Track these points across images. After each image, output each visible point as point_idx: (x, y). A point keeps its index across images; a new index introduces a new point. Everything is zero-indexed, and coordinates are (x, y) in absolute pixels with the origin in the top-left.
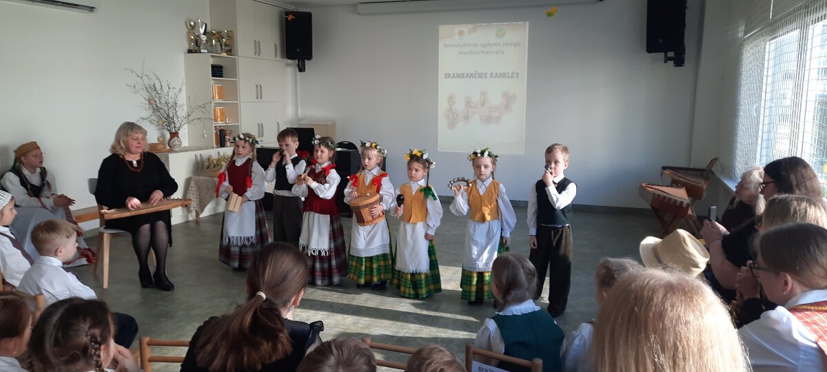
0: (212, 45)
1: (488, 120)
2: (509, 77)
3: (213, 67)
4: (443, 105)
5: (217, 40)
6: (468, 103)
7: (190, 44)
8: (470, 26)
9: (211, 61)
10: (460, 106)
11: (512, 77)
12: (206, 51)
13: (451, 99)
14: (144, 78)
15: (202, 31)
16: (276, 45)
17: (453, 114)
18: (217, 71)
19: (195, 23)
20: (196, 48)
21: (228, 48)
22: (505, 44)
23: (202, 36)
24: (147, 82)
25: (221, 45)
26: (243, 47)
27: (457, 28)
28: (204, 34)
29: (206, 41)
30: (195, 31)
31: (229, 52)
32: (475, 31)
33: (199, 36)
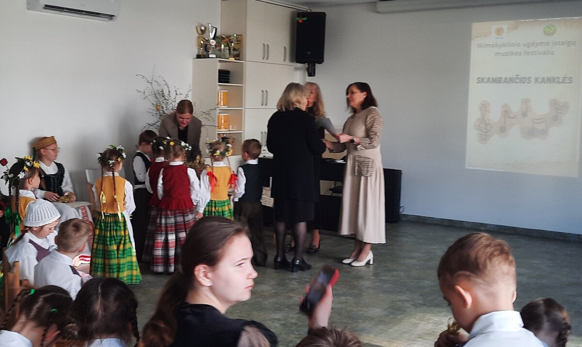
0: (220, 50)
1: (530, 133)
2: (559, 83)
3: (220, 72)
4: (473, 114)
5: (226, 44)
6: (506, 112)
7: (199, 49)
8: (511, 23)
9: (219, 66)
10: (495, 116)
11: (563, 82)
12: (214, 56)
13: (484, 107)
14: (154, 83)
15: (212, 36)
16: (285, 48)
17: (486, 125)
18: (224, 76)
19: (205, 28)
20: (205, 53)
21: (236, 53)
22: (555, 44)
23: (212, 41)
24: (156, 88)
25: (230, 50)
26: (252, 51)
27: (494, 26)
28: (214, 39)
29: (215, 45)
30: (205, 36)
31: (238, 56)
32: (516, 28)
33: (208, 41)
